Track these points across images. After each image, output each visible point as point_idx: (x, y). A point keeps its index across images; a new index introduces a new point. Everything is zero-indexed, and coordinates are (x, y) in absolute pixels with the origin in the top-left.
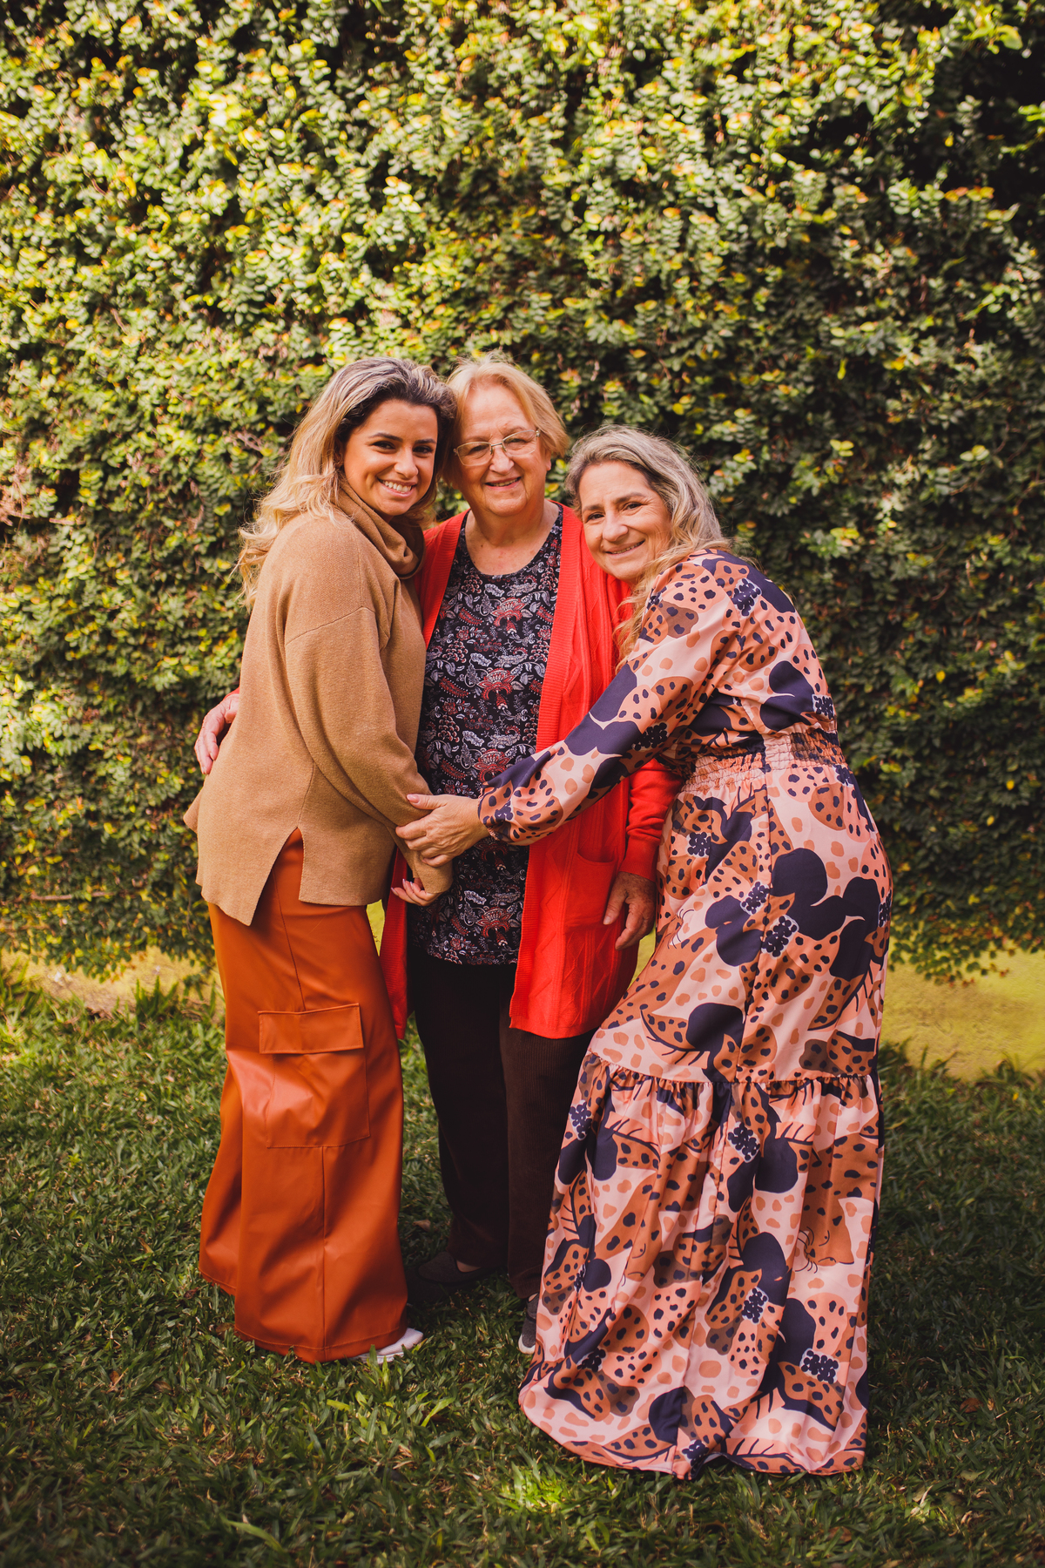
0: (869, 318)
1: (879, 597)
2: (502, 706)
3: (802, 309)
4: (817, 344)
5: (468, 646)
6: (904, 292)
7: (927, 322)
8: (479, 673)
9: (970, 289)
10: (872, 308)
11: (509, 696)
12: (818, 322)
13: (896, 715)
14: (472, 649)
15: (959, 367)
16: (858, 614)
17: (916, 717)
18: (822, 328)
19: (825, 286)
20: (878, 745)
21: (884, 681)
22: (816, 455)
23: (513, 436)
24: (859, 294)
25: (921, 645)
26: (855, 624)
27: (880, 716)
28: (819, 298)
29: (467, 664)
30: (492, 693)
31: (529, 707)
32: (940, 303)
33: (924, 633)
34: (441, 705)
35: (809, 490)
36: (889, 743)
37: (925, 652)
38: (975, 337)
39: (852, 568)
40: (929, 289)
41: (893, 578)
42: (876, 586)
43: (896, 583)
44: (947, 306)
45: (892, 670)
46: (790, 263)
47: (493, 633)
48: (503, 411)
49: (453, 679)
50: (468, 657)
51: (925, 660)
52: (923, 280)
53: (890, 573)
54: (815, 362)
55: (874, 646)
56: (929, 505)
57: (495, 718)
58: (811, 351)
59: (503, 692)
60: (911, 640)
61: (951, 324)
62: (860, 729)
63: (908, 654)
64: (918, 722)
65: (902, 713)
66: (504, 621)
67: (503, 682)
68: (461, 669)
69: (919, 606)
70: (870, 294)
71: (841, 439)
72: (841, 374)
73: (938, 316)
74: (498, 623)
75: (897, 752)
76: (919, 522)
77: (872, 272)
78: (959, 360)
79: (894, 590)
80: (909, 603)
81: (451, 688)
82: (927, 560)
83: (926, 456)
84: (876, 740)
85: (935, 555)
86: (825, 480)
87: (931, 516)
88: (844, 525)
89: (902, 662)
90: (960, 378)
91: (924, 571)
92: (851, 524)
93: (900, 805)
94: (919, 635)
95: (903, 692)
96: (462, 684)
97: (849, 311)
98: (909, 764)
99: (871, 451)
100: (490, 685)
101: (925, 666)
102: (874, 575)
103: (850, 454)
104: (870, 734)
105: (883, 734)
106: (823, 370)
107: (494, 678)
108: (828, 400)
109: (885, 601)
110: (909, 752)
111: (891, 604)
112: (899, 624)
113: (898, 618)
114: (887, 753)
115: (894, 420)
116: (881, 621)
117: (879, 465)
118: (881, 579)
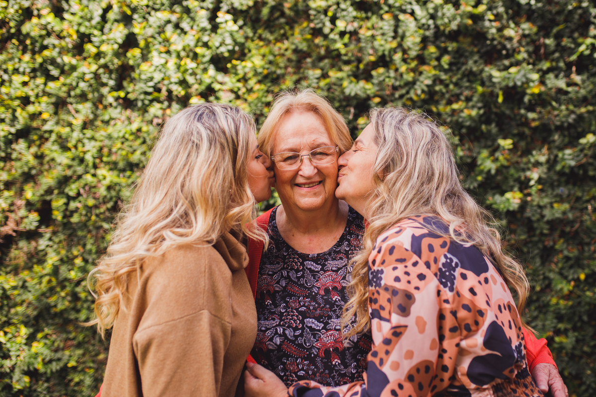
0: (511, 65)
1: (538, 232)
2: (336, 361)
3: (471, 65)
4: (483, 84)
5: (300, 313)
6: (531, 49)
7: (546, 65)
8: (314, 335)
9: (571, 43)
10: (513, 60)
11: (341, 353)
12: (482, 71)
13: (557, 304)
14: (305, 315)
15: (570, 89)
16: (526, 243)
17: (570, 303)
18: (484, 75)
19: (483, 50)
20: (548, 323)
21: (547, 282)
22: (490, 149)
23: (318, 150)
24: (504, 52)
25: (567, 258)
26: (525, 250)
27: (547, 305)
28: (481, 57)
29: (303, 329)
30: (327, 352)
31: (357, 361)
32: (553, 52)
33: (569, 251)
34: (284, 364)
35: (489, 171)
36: (555, 321)
37: (571, 262)
38: (576, 71)
39: (519, 216)
40: (546, 46)
41: (546, 219)
42: (536, 225)
43: (548, 222)
44: (557, 55)
45: (552, 275)
46: (461, 38)
47: (320, 301)
48: (312, 131)
49: (293, 342)
50: (302, 322)
51: (571, 267)
52: (542, 40)
53: (543, 216)
54: (483, 95)
55: (538, 261)
56: (561, 173)
57: (331, 372)
58: (480, 89)
59: (336, 350)
60: (560, 256)
61: (562, 64)
62: (535, 314)
63: (560, 265)
64: (572, 307)
65: (562, 302)
66: (327, 291)
67: (336, 341)
68: (298, 333)
69: (563, 234)
70: (511, 52)
71: (505, 138)
72: (500, 99)
73: (553, 60)
74: (322, 292)
75: (561, 326)
76: (556, 183)
77: (510, 39)
78: (568, 85)
79: (547, 227)
80: (557, 234)
81: (292, 349)
82: (566, 206)
83: (557, 144)
84: (546, 320)
85: (569, 202)
86: (498, 164)
87: (563, 179)
88: (511, 189)
89: (557, 270)
90: (570, 95)
91: (564, 213)
92: (516, 189)
93: (566, 359)
94: (566, 253)
95: (561, 289)
96: (300, 346)
97: (499, 63)
98: (570, 334)
99: (523, 144)
100: (324, 345)
101: (572, 271)
102: (534, 219)
103: (511, 147)
104: (541, 316)
105: (550, 316)
106: (488, 100)
107: (327, 339)
108: (493, 116)
109: (542, 234)
110: (569, 326)
111: (545, 235)
112: (552, 247)
113: (551, 243)
114: (555, 327)
115: (534, 124)
116: (540, 246)
117: (527, 152)
118: (538, 220)
